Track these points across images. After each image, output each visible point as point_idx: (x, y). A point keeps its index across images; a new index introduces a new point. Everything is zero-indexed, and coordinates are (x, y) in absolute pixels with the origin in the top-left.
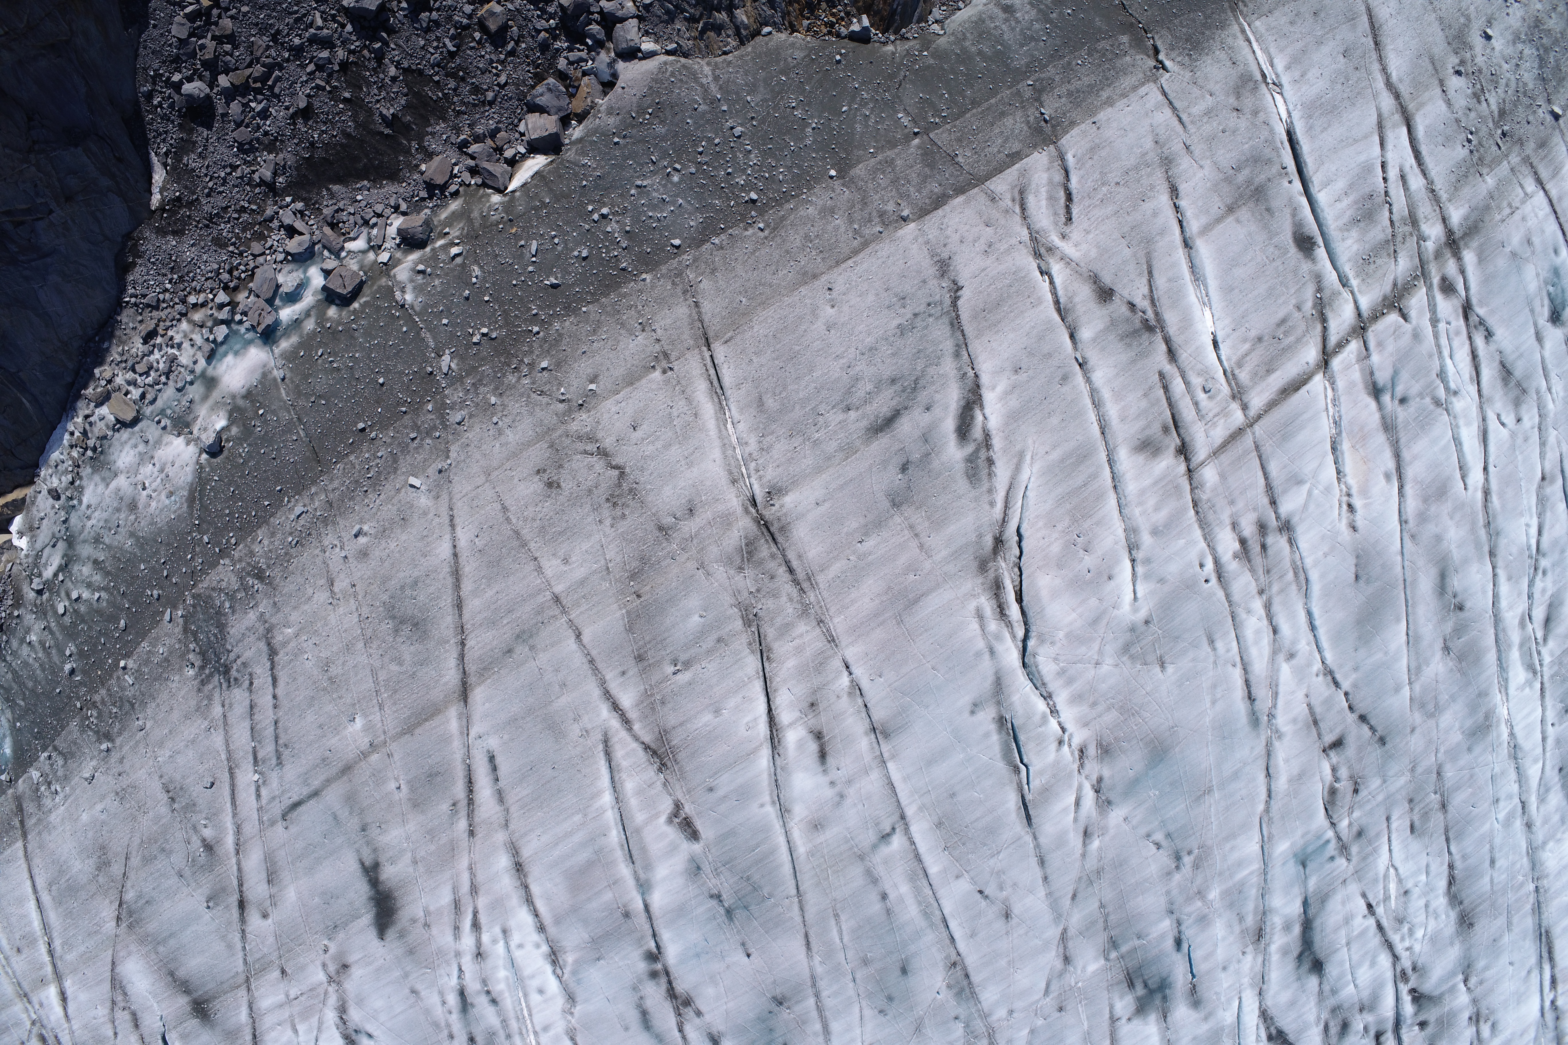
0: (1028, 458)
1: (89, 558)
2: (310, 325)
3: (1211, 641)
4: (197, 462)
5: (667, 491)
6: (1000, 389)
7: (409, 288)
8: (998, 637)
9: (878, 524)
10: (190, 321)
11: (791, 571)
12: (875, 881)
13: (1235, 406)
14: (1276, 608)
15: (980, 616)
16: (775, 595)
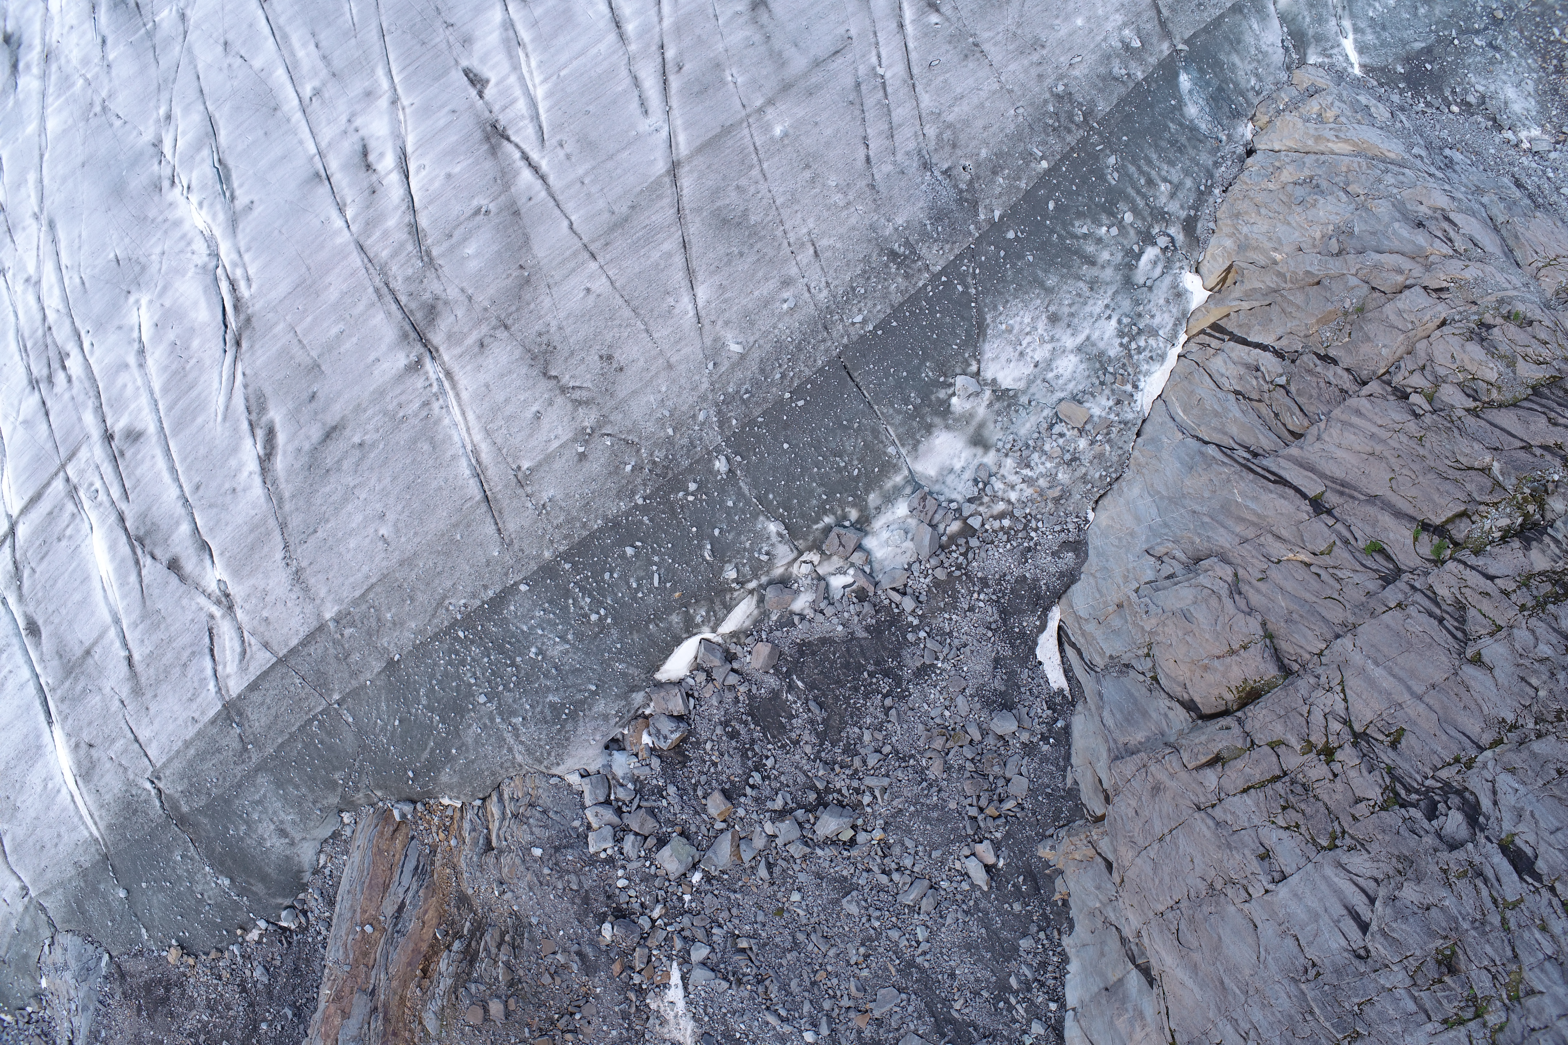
0: (220, 418)
1: (1103, 267)
2: (873, 499)
3: (83, 283)
4: (979, 362)
5: (504, 359)
6: (245, 474)
7: (774, 539)
8: (235, 265)
9: (330, 347)
10: (1009, 502)
11: (397, 301)
12: (324, 57)
13: (74, 479)
14: (38, 317)
15: (248, 279)
16: (408, 279)
